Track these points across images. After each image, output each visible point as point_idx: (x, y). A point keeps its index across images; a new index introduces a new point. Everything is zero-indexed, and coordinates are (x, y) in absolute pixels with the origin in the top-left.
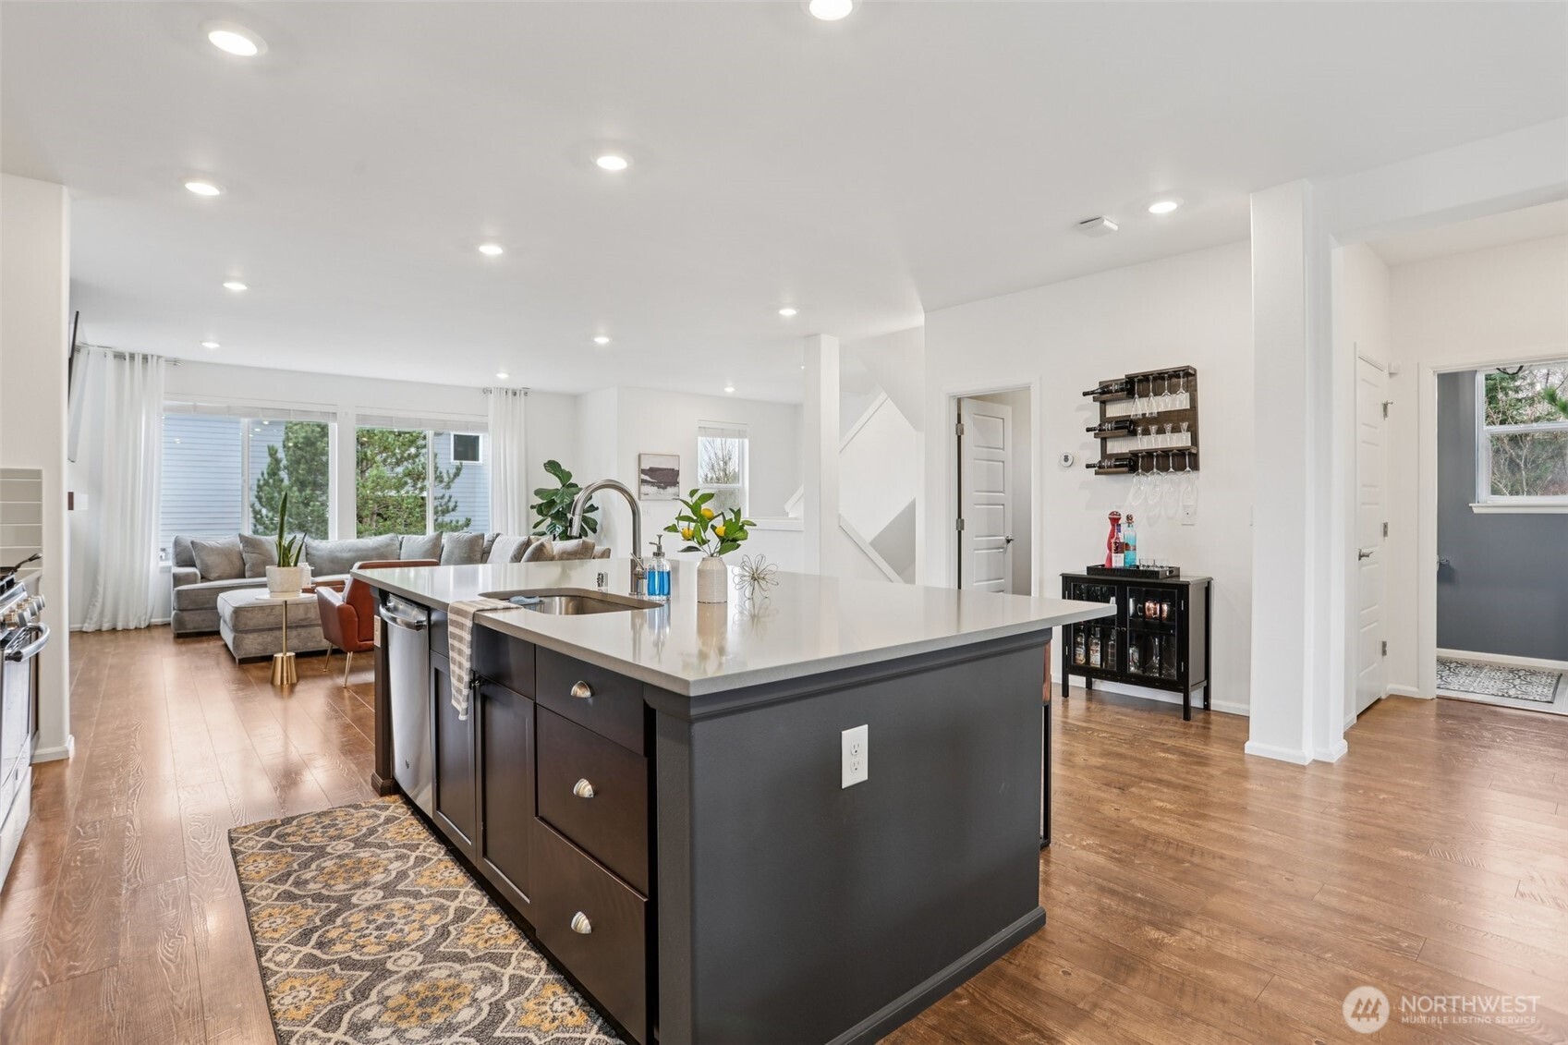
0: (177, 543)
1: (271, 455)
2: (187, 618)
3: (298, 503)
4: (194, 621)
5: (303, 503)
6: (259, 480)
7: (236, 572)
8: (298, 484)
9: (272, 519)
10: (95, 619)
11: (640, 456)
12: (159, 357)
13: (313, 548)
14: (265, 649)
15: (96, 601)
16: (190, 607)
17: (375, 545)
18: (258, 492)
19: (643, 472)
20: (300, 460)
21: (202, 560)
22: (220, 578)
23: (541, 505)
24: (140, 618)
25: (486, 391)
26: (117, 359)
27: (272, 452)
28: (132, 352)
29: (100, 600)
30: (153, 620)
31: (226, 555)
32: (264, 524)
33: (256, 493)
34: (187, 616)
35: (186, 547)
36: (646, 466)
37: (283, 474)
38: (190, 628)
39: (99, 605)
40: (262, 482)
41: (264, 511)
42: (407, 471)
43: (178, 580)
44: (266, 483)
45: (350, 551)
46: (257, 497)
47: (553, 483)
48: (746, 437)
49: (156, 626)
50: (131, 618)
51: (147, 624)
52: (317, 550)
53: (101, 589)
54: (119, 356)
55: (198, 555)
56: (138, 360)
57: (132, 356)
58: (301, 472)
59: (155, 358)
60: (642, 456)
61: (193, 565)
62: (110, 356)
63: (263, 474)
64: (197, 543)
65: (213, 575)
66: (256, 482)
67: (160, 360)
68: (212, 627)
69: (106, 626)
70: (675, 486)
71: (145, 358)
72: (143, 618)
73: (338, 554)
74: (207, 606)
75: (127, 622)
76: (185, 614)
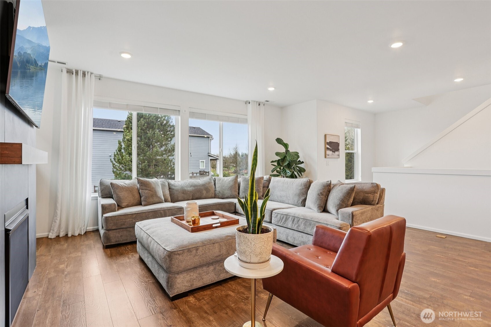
0: (101, 184)
1: (119, 144)
2: (112, 236)
3: (129, 161)
4: (116, 237)
5: (130, 161)
6: (114, 153)
7: (136, 201)
8: (129, 154)
9: (119, 167)
10: (56, 230)
11: (325, 136)
12: (91, 73)
13: (172, 185)
14: (192, 285)
15: (57, 219)
16: (114, 228)
17: (203, 183)
18: (114, 157)
19: (328, 143)
20: (129, 145)
21: (117, 194)
22: (128, 206)
23: (279, 160)
24: (81, 229)
25: (248, 102)
26: (68, 74)
27: (120, 143)
28: (77, 69)
29: (59, 219)
30: (88, 228)
31: (131, 191)
32: (117, 168)
33: (114, 158)
34: (112, 234)
35: (107, 186)
36: (328, 141)
37: (123, 150)
38: (113, 242)
39: (58, 222)
40: (116, 154)
41: (116, 164)
42: (165, 149)
43: (105, 209)
44: (117, 154)
45: (191, 186)
46: (114, 159)
47: (282, 150)
48: (359, 128)
49: (90, 232)
50: (76, 229)
51: (85, 232)
52: (175, 186)
53: (59, 212)
54: (70, 72)
55: (115, 192)
56: (80, 74)
57: (77, 72)
58: (129, 149)
59: (89, 74)
60: (327, 136)
61: (111, 197)
62: (65, 71)
63: (116, 151)
64: (114, 184)
65: (124, 204)
66: (113, 154)
67: (92, 75)
68: (126, 240)
69: (62, 234)
70: (338, 151)
71: (84, 74)
72: (83, 229)
73: (186, 188)
74: (124, 226)
75: (74, 231)
76: (110, 232)
